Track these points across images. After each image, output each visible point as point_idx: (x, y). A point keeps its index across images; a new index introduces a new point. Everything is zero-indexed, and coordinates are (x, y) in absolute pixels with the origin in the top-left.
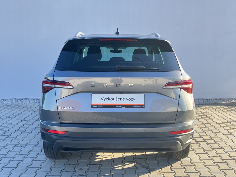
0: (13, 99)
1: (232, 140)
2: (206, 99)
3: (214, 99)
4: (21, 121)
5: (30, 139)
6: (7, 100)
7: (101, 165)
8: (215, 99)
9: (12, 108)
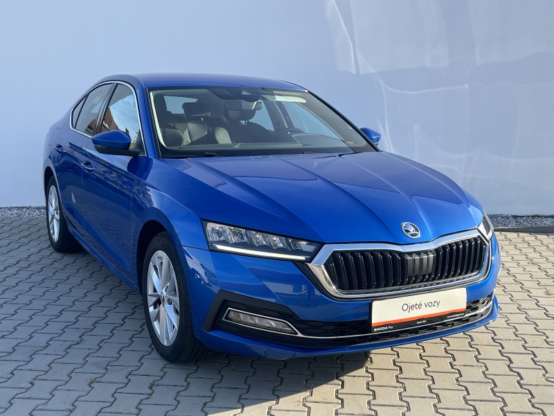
0: (23, 208)
1: (535, 324)
2: (515, 217)
3: (535, 216)
4: (18, 262)
5: (18, 306)
6: (10, 209)
7: (162, 377)
8: (538, 216)
9: (11, 230)
